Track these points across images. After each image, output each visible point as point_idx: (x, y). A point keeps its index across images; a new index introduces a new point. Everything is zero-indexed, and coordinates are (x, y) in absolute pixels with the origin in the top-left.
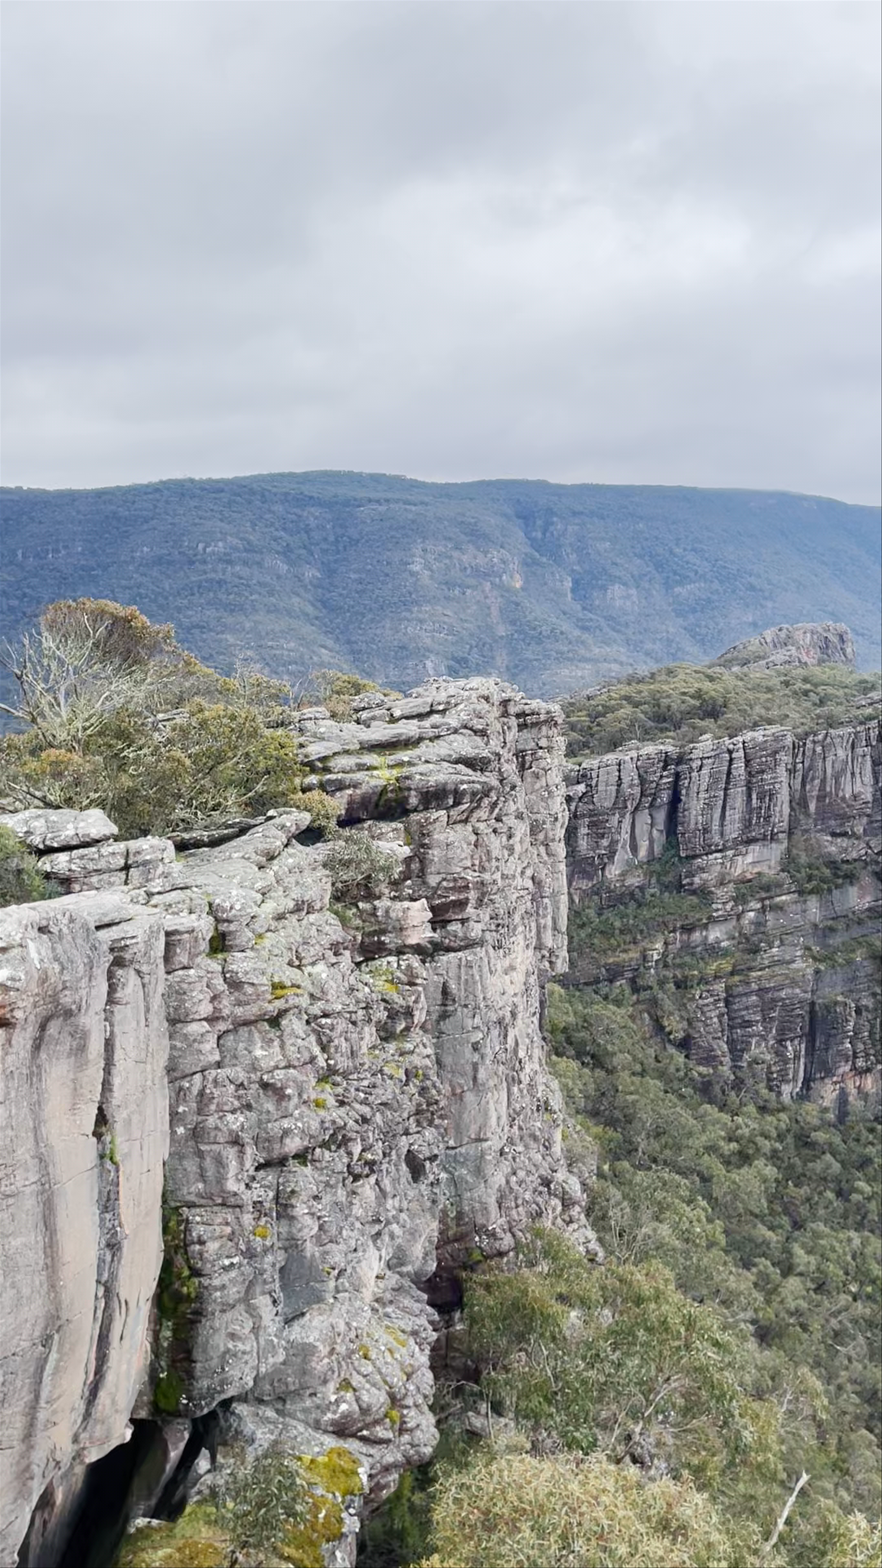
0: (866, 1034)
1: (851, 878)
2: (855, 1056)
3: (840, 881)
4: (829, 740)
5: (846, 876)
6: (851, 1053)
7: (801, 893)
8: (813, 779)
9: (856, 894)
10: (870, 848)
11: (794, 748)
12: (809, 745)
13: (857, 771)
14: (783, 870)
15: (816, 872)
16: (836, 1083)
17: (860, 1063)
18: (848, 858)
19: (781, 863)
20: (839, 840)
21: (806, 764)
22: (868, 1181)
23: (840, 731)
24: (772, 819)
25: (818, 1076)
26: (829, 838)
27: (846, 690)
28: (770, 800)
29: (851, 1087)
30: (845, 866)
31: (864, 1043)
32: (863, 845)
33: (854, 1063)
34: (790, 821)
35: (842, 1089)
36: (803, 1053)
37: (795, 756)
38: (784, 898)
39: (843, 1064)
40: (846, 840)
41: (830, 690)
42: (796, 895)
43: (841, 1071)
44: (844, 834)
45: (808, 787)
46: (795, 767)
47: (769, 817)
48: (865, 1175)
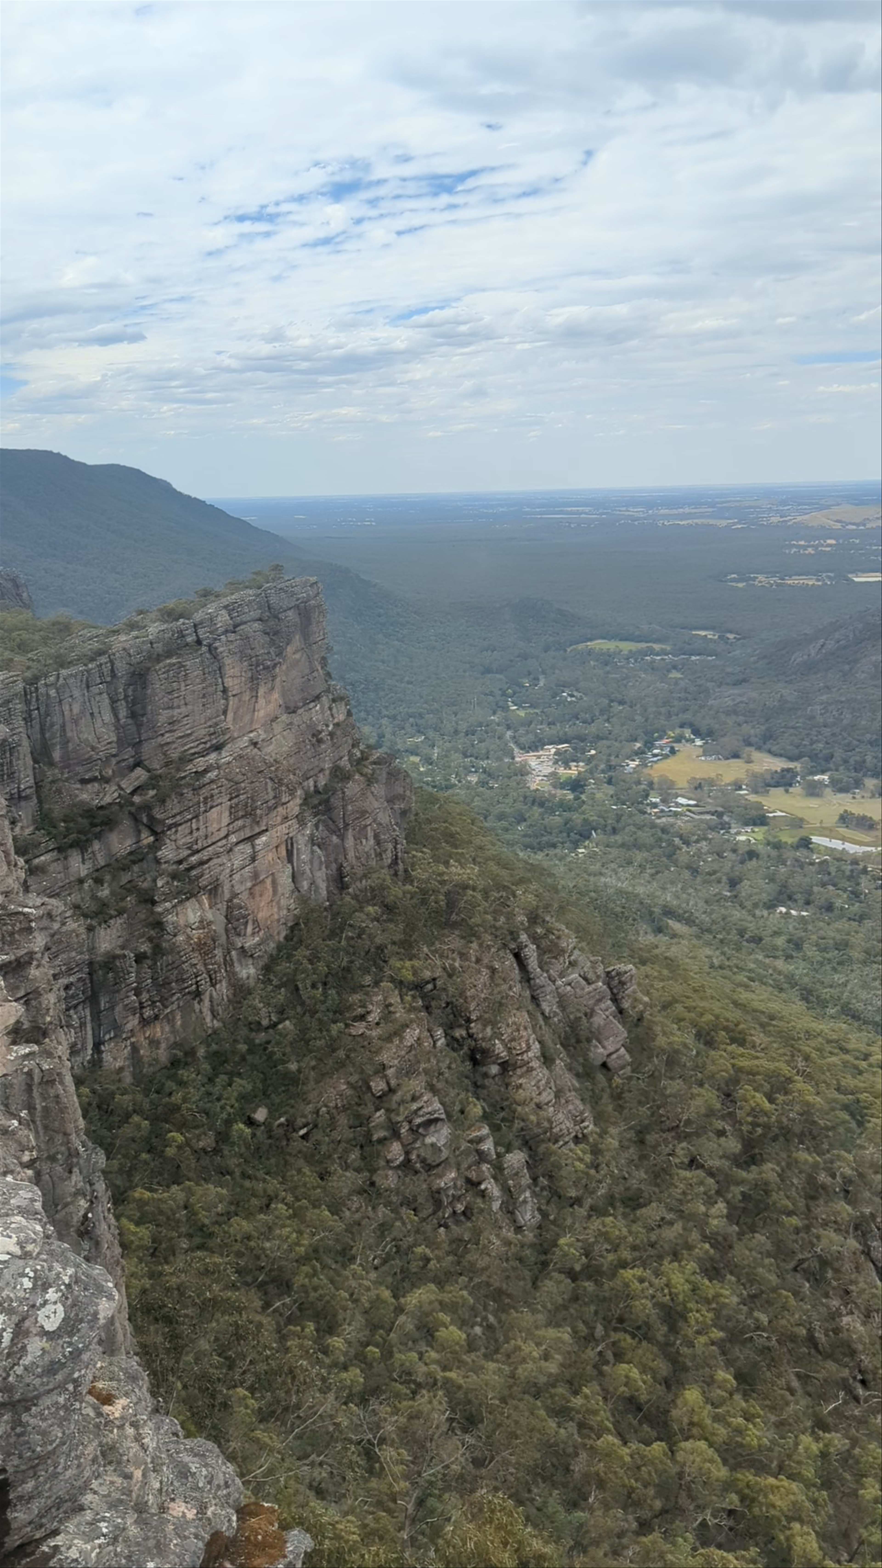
0: (149, 981)
1: (110, 823)
2: (142, 1008)
3: (98, 829)
4: (61, 681)
5: (103, 823)
6: (137, 1005)
7: (60, 849)
8: (52, 725)
9: (116, 840)
10: (122, 789)
11: (26, 694)
12: (42, 690)
13: (96, 711)
14: (37, 829)
15: (71, 825)
16: (125, 1039)
17: (148, 1013)
18: (103, 803)
19: (34, 821)
20: (89, 786)
21: (42, 710)
22: (179, 1130)
23: (73, 670)
24: (16, 775)
25: (107, 1037)
26: (78, 786)
27: (42, 633)
28: (11, 755)
29: (141, 1039)
30: (101, 812)
31: (148, 991)
32: (114, 788)
33: (141, 1014)
34: (35, 774)
35: (132, 1044)
36: (89, 1018)
37: (28, 702)
38: (42, 858)
39: (131, 1018)
40: (96, 785)
41: (25, 635)
42: (55, 853)
43: (129, 1026)
44: (94, 779)
45: (47, 735)
46: (30, 716)
47: (13, 773)
48: (174, 1124)
